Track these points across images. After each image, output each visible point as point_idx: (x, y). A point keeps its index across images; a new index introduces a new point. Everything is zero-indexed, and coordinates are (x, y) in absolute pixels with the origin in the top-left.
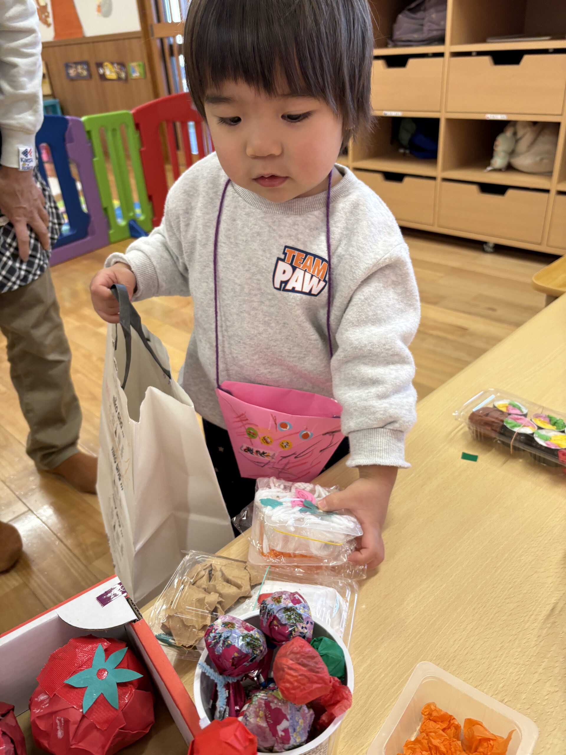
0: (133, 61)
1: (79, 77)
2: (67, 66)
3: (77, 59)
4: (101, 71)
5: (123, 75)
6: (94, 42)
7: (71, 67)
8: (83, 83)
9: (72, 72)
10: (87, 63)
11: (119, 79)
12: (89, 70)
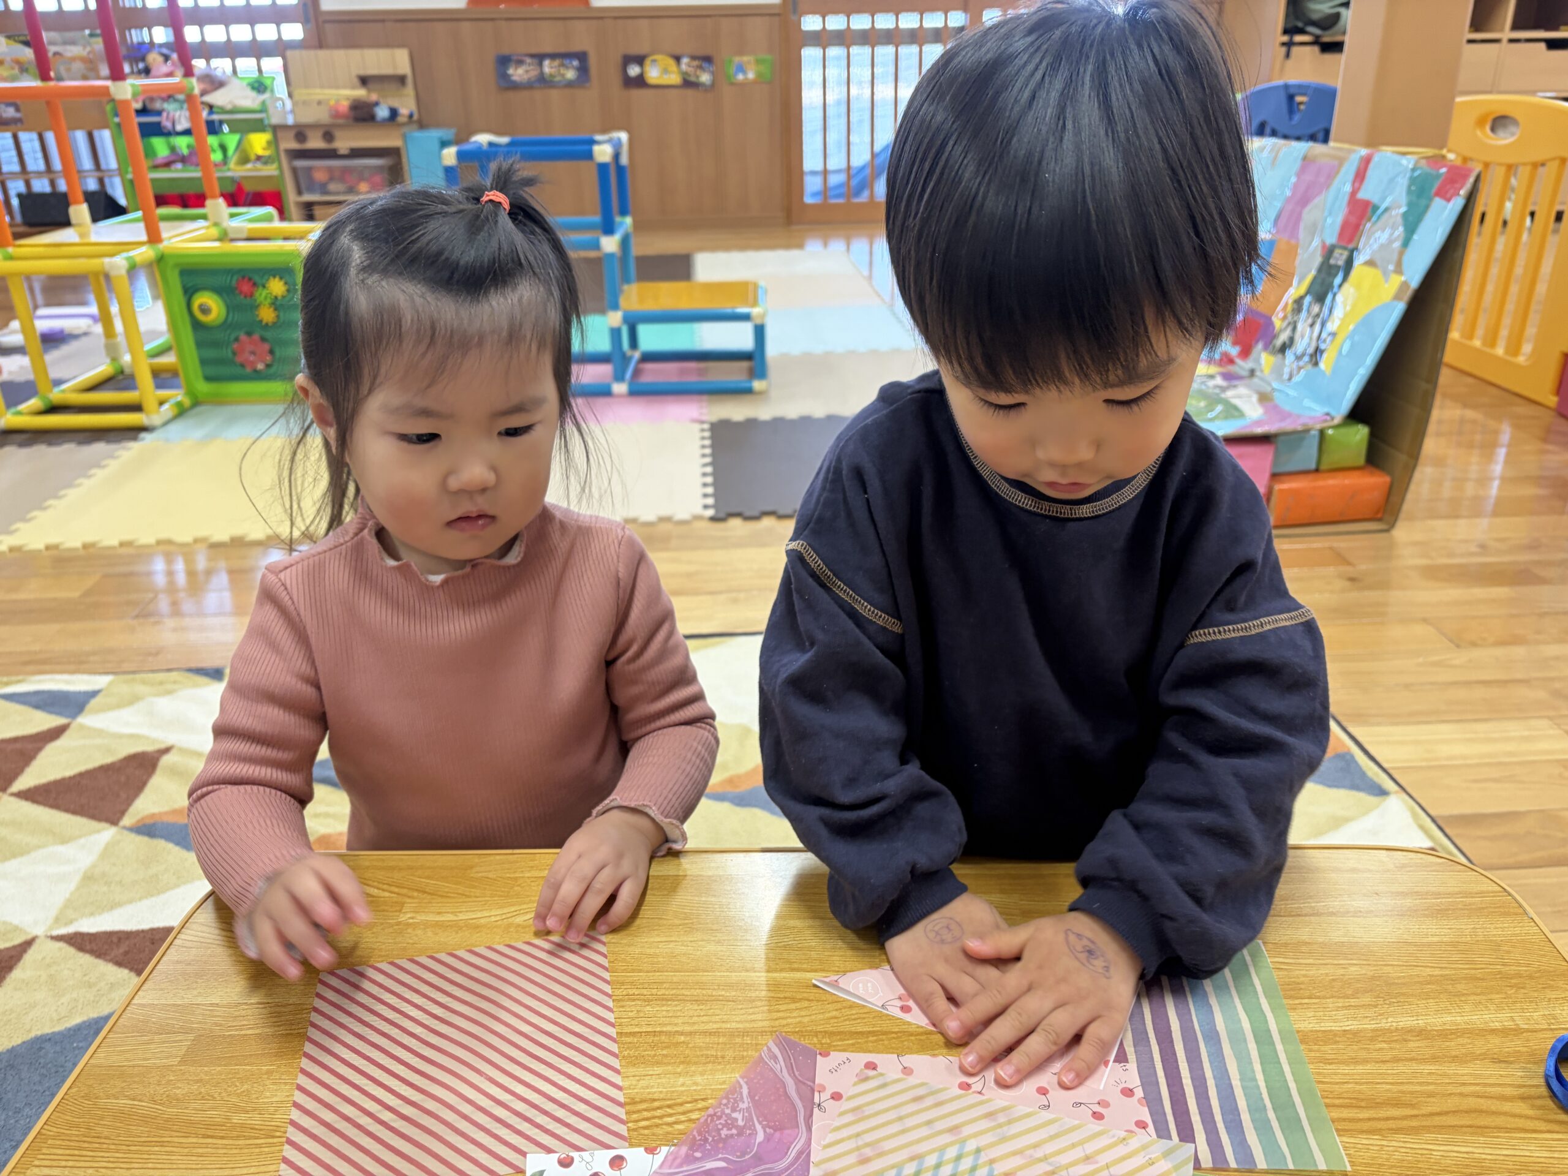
0: (741, 53)
1: (543, 81)
2: (504, 61)
3: (549, 49)
4: (634, 71)
5: (705, 78)
6: (616, 18)
7: (520, 63)
8: (554, 94)
9: (518, 73)
10: (582, 57)
11: (688, 83)
12: (583, 71)
